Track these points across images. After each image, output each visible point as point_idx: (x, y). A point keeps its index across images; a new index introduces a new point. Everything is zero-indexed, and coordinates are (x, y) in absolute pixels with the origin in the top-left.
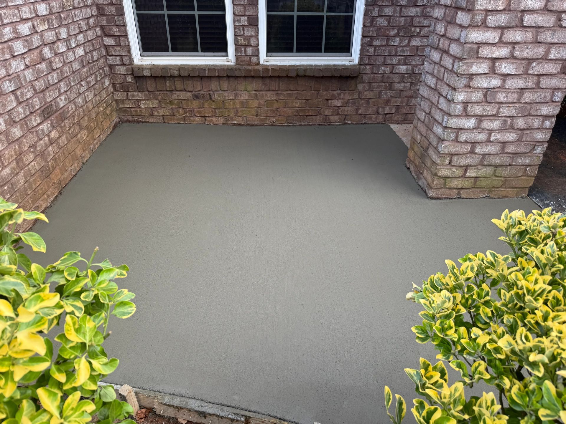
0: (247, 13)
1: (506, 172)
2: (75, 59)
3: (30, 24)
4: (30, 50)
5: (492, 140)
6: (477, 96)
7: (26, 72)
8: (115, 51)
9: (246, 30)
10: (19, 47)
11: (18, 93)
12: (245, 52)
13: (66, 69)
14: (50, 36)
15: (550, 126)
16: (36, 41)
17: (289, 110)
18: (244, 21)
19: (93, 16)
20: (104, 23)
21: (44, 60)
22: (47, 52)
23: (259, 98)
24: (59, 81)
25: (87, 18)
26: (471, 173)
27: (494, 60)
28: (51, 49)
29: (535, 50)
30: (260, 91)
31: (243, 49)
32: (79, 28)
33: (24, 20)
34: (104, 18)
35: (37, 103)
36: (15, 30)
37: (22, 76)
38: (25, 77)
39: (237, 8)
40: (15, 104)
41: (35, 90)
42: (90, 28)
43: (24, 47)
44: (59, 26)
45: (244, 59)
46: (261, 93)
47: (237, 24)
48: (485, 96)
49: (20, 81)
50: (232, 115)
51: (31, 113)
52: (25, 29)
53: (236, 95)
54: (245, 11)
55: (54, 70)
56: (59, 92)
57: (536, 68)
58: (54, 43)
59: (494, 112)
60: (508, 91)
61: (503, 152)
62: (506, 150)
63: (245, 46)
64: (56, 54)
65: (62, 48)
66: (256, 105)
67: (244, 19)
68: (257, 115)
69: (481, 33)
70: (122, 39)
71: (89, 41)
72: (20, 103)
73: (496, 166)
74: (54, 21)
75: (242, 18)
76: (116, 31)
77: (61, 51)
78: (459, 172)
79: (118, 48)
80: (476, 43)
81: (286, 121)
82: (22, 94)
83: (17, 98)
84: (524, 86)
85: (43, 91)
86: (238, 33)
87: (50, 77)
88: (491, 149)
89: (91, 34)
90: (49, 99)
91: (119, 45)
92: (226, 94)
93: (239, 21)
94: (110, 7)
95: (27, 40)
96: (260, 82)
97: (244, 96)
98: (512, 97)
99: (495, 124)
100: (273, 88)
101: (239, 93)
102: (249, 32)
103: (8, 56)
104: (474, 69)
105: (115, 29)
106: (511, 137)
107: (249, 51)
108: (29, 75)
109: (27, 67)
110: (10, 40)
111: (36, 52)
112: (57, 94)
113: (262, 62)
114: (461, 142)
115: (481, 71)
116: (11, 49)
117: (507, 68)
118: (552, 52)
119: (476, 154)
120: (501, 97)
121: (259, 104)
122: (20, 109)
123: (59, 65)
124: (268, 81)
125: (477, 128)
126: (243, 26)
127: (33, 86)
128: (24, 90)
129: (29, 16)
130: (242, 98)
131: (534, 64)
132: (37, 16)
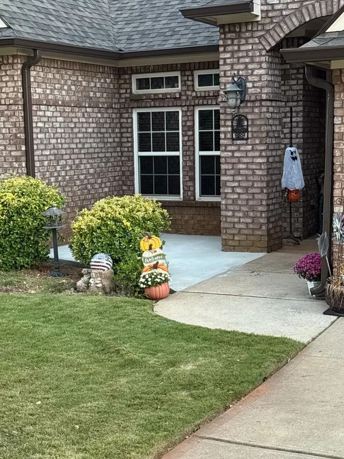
0: (189, 175)
1: (252, 238)
2: (102, 192)
3: (85, 175)
4: (82, 184)
5: (241, 222)
6: (230, 202)
7: (78, 191)
8: (127, 192)
9: (188, 182)
10: (78, 182)
11: (73, 197)
12: (188, 194)
13: (96, 195)
14: (93, 181)
15: (265, 216)
16: (86, 182)
17: (210, 227)
18: (187, 178)
19: (118, 176)
20: (124, 179)
21: (87, 189)
22: (89, 186)
23: (194, 218)
24: (91, 199)
25: (115, 177)
26: (236, 238)
27: (233, 187)
28: (91, 186)
29: (248, 183)
30: (195, 215)
31: (186, 192)
32: (108, 180)
33: (83, 174)
34: (125, 177)
35: (79, 203)
36: (78, 177)
37: (76, 192)
38: (77, 193)
39: (184, 172)
40: (71, 201)
41: (80, 198)
42: (115, 180)
43: (80, 183)
44: (98, 178)
45: (186, 197)
46: (195, 216)
47: (184, 180)
48: (233, 202)
49: (75, 194)
50: (180, 228)
51: (76, 206)
52: (82, 177)
53: (182, 217)
54: (187, 174)
55: (90, 194)
56: (90, 202)
57: (251, 191)
58: (93, 184)
59: (239, 209)
60: (243, 200)
61: (247, 228)
62: (249, 227)
63: (187, 191)
64: (93, 188)
65: (97, 186)
66: (193, 223)
67: (187, 177)
68: (193, 229)
69: (225, 177)
70: (131, 187)
71: (113, 186)
72: (72, 201)
73: (247, 235)
74: (96, 176)
75: (186, 177)
76: (129, 183)
77: (96, 187)
78: (231, 237)
79: (128, 191)
80: (225, 181)
81: (209, 232)
82: (74, 198)
83: (72, 199)
84: (248, 198)
85: (83, 200)
86: (184, 185)
87: (87, 196)
88: (242, 226)
89: (115, 184)
90: (84, 204)
91: (129, 190)
92: (177, 216)
93: (185, 178)
94: (128, 172)
95: (81, 181)
96: (194, 209)
97: (186, 217)
98: (244, 203)
99: (241, 214)
100: (201, 213)
101: (184, 216)
102: (190, 184)
103: (73, 185)
104: (226, 191)
105: (128, 182)
106: (249, 220)
107: (189, 193)
108: (79, 193)
109: (79, 190)
110: (76, 180)
111: (84, 186)
112: (89, 203)
113: (197, 199)
114: (228, 222)
115: (229, 191)
116: (75, 183)
117: (239, 190)
118: (255, 184)
119: (236, 228)
120: (239, 202)
121: (194, 222)
122: (72, 203)
123: (93, 192)
124: (198, 209)
125: (233, 216)
126: (187, 181)
127: (79, 197)
128: (75, 197)
129: (85, 173)
130: (185, 219)
131: (249, 189)
132: (89, 173)
